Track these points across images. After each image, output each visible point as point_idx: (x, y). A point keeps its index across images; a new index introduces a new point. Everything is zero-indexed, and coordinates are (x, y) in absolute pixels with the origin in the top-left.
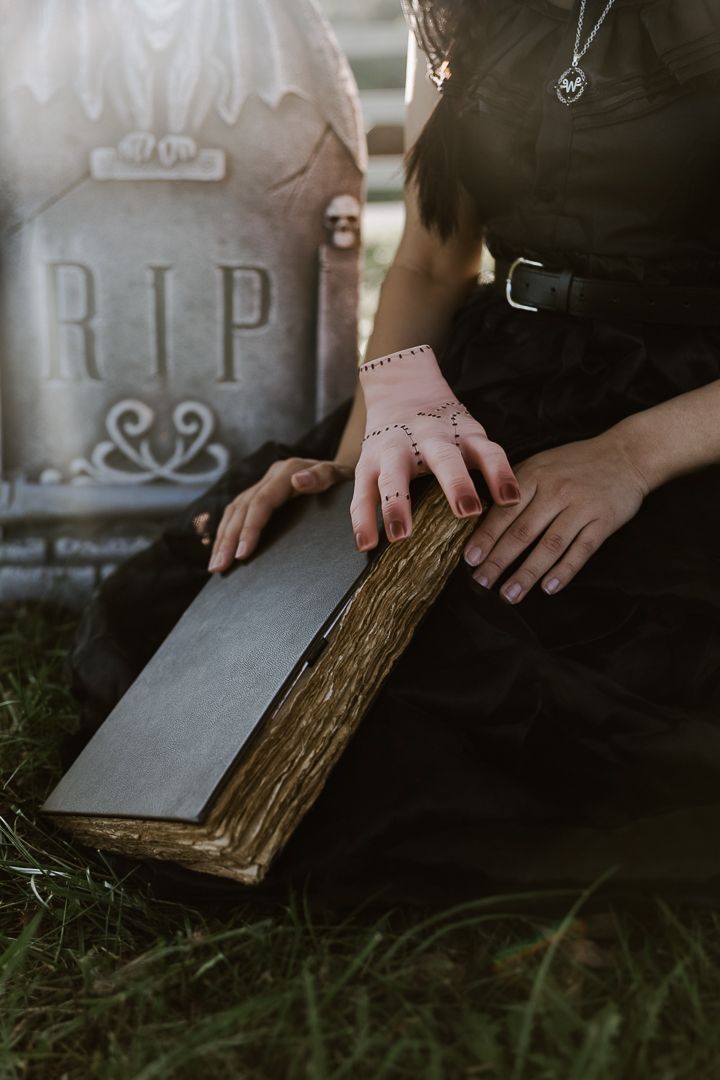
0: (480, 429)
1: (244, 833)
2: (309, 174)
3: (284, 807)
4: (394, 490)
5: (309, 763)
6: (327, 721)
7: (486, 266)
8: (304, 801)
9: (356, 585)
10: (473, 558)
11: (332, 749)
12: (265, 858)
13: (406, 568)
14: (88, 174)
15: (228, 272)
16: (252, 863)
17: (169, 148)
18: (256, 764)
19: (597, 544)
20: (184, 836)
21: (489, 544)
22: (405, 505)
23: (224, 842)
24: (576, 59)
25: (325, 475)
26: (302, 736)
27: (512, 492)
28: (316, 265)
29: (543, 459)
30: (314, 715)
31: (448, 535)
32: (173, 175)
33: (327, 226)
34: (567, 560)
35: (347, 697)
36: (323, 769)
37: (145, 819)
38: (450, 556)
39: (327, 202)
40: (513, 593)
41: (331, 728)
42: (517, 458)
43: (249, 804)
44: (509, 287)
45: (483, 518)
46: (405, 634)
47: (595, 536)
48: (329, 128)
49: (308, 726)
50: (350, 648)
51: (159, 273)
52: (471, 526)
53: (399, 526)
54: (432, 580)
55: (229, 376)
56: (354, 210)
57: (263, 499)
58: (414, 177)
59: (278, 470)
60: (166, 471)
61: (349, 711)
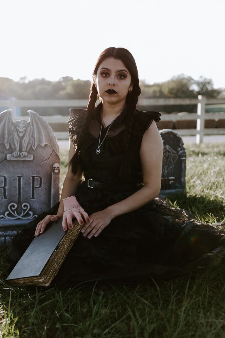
0: (84, 210)
1: (47, 278)
2: (49, 159)
3: (53, 273)
4: (69, 221)
5: (57, 266)
6: (59, 259)
7: (83, 179)
8: (56, 272)
9: (64, 237)
10: (83, 231)
11: (60, 264)
12: (50, 282)
13: (72, 234)
14: (6, 159)
15: (33, 177)
16: (48, 283)
17: (22, 154)
18: (48, 266)
19: (103, 229)
20: (36, 279)
21: (85, 229)
22: (71, 223)
23: (44, 279)
24: (99, 147)
25: (57, 218)
26: (55, 262)
27: (89, 220)
28: (51, 176)
29: (94, 214)
30: (57, 258)
31: (78, 228)
32: (23, 159)
33: (53, 169)
34: (98, 231)
35: (62, 255)
36: (59, 267)
37: (29, 277)
38: (79, 231)
39: (53, 164)
40: (90, 237)
41: (60, 260)
42: (89, 214)
43: (47, 273)
44: (88, 183)
45: (84, 225)
46: (72, 245)
47: (103, 227)
48: (53, 150)
49: (56, 260)
50: (63, 247)
51: (19, 178)
52: (82, 226)
53: (71, 227)
54: (76, 236)
55: (33, 197)
56: (59, 166)
57: (45, 222)
58: (71, 164)
59: (48, 217)
60: (20, 217)
61: (63, 257)
